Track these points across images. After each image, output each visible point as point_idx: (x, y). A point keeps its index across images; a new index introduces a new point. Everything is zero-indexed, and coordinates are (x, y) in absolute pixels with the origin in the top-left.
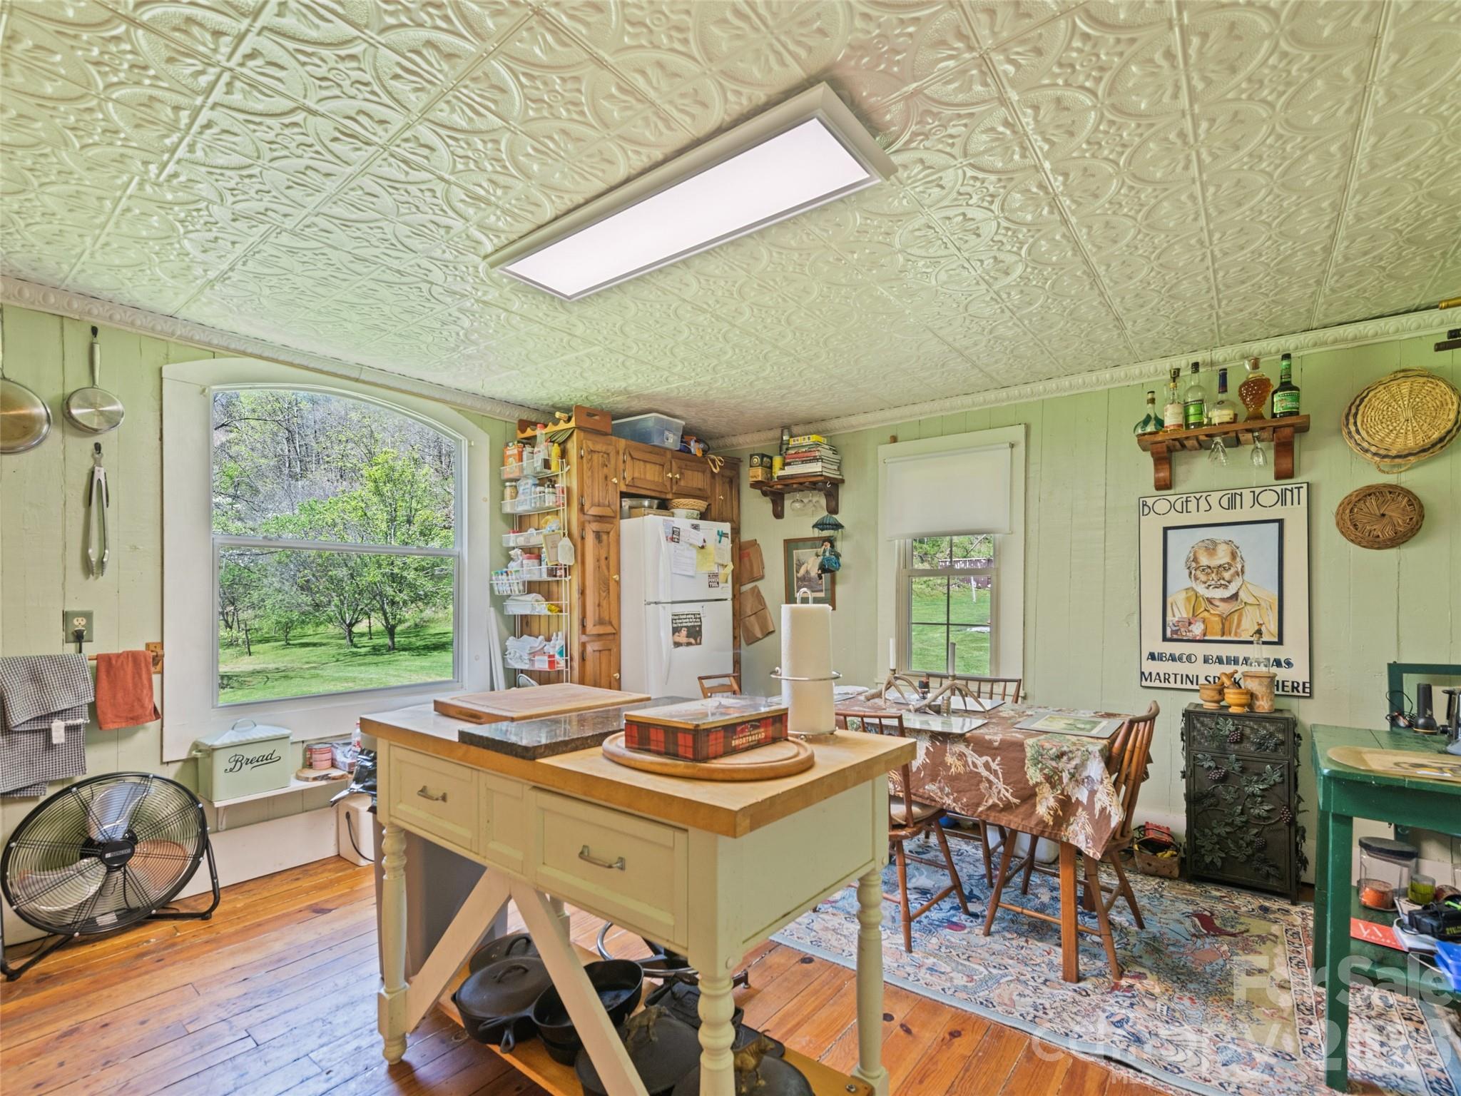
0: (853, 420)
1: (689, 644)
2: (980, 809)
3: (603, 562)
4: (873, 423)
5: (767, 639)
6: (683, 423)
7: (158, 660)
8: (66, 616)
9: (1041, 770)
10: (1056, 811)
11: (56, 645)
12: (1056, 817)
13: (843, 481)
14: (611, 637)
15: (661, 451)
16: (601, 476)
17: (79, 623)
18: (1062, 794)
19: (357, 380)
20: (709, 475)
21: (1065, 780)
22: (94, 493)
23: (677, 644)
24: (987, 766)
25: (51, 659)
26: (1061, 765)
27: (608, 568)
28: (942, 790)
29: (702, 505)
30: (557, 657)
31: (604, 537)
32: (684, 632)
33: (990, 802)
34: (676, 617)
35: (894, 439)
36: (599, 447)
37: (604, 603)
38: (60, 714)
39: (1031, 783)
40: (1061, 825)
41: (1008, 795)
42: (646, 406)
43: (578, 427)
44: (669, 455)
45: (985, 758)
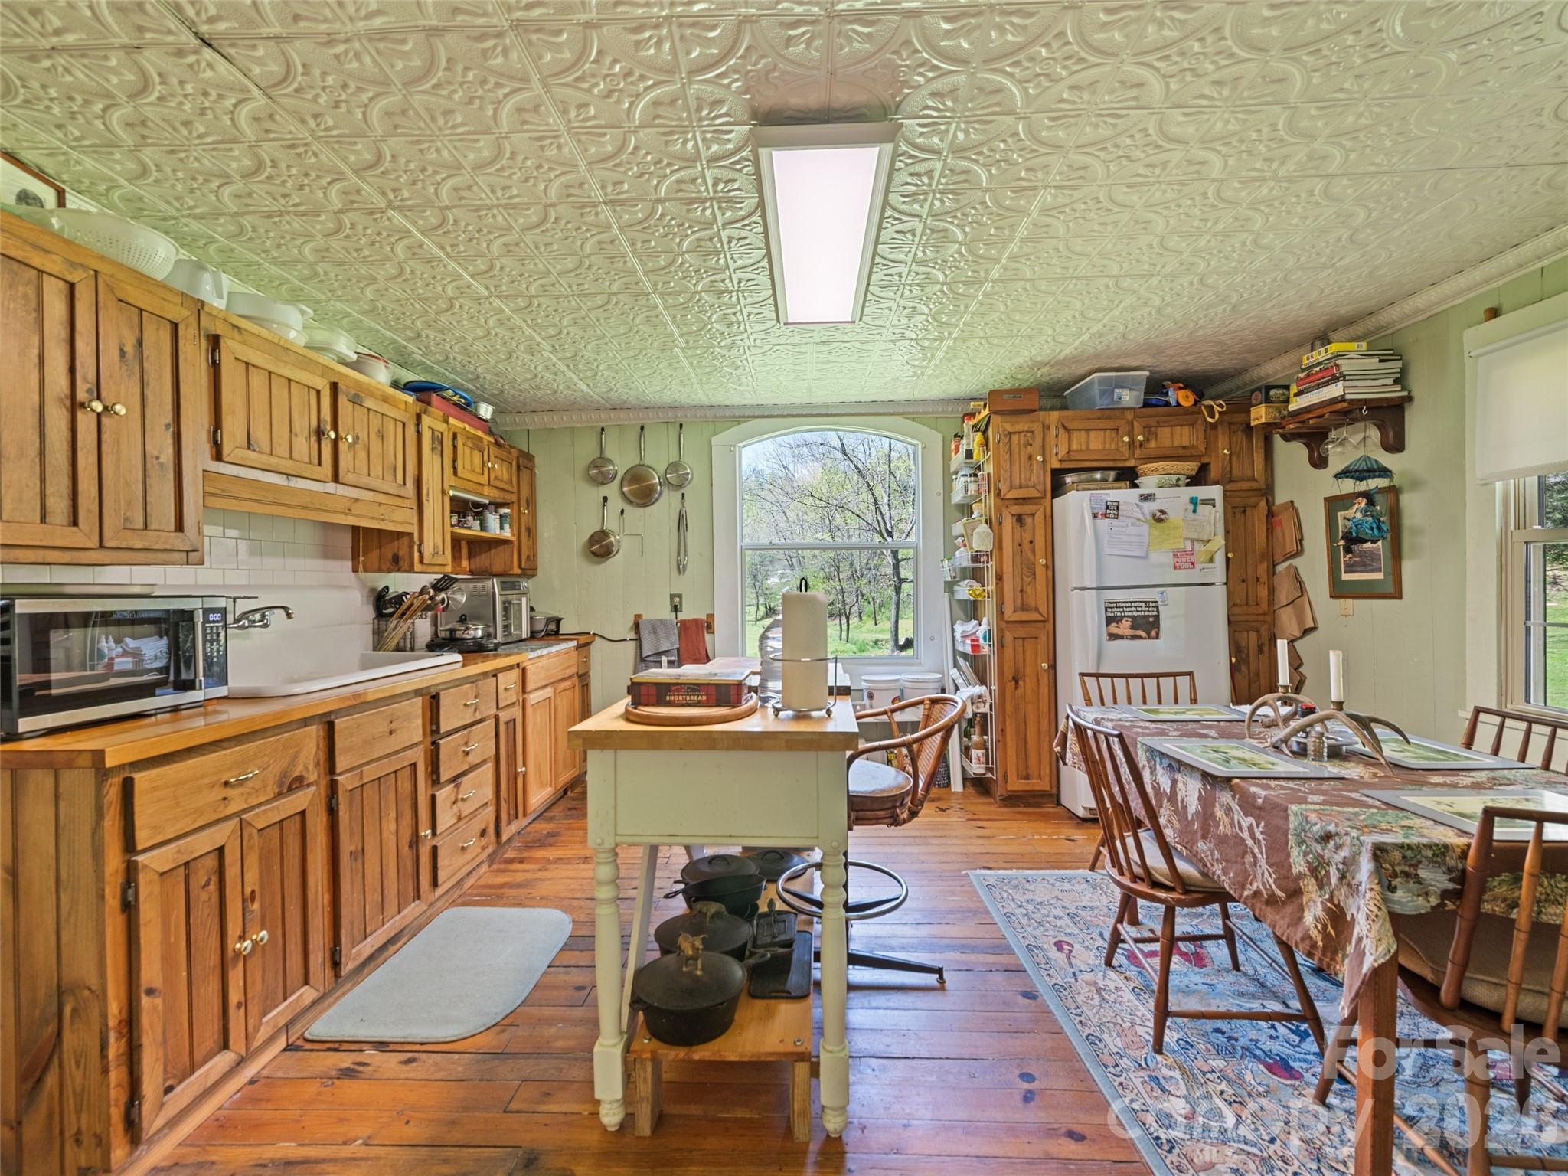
0: (1420, 301)
1: (1134, 637)
2: (1246, 893)
3: (1026, 546)
4: (1455, 296)
5: (1307, 638)
6: (1147, 373)
7: (710, 627)
8: (672, 596)
9: (1306, 854)
10: (1325, 926)
11: (666, 614)
12: (1326, 936)
13: (1409, 399)
14: (1040, 625)
15: (1113, 413)
16: (1024, 457)
17: (676, 600)
18: (1331, 900)
19: (828, 415)
20: (1200, 428)
21: (1334, 880)
22: (682, 523)
23: (1113, 637)
24: (1251, 829)
25: (661, 621)
26: (1327, 854)
27: (1034, 552)
28: (1212, 852)
29: (1191, 467)
30: (981, 641)
31: (1029, 520)
32: (1126, 623)
33: (1255, 887)
34: (1109, 606)
35: (1494, 313)
36: (1019, 427)
37: (1029, 589)
38: (664, 653)
39: (1295, 871)
40: (1335, 953)
41: (1271, 881)
42: (1086, 368)
43: (992, 412)
44: (1129, 416)
45: (1251, 820)
